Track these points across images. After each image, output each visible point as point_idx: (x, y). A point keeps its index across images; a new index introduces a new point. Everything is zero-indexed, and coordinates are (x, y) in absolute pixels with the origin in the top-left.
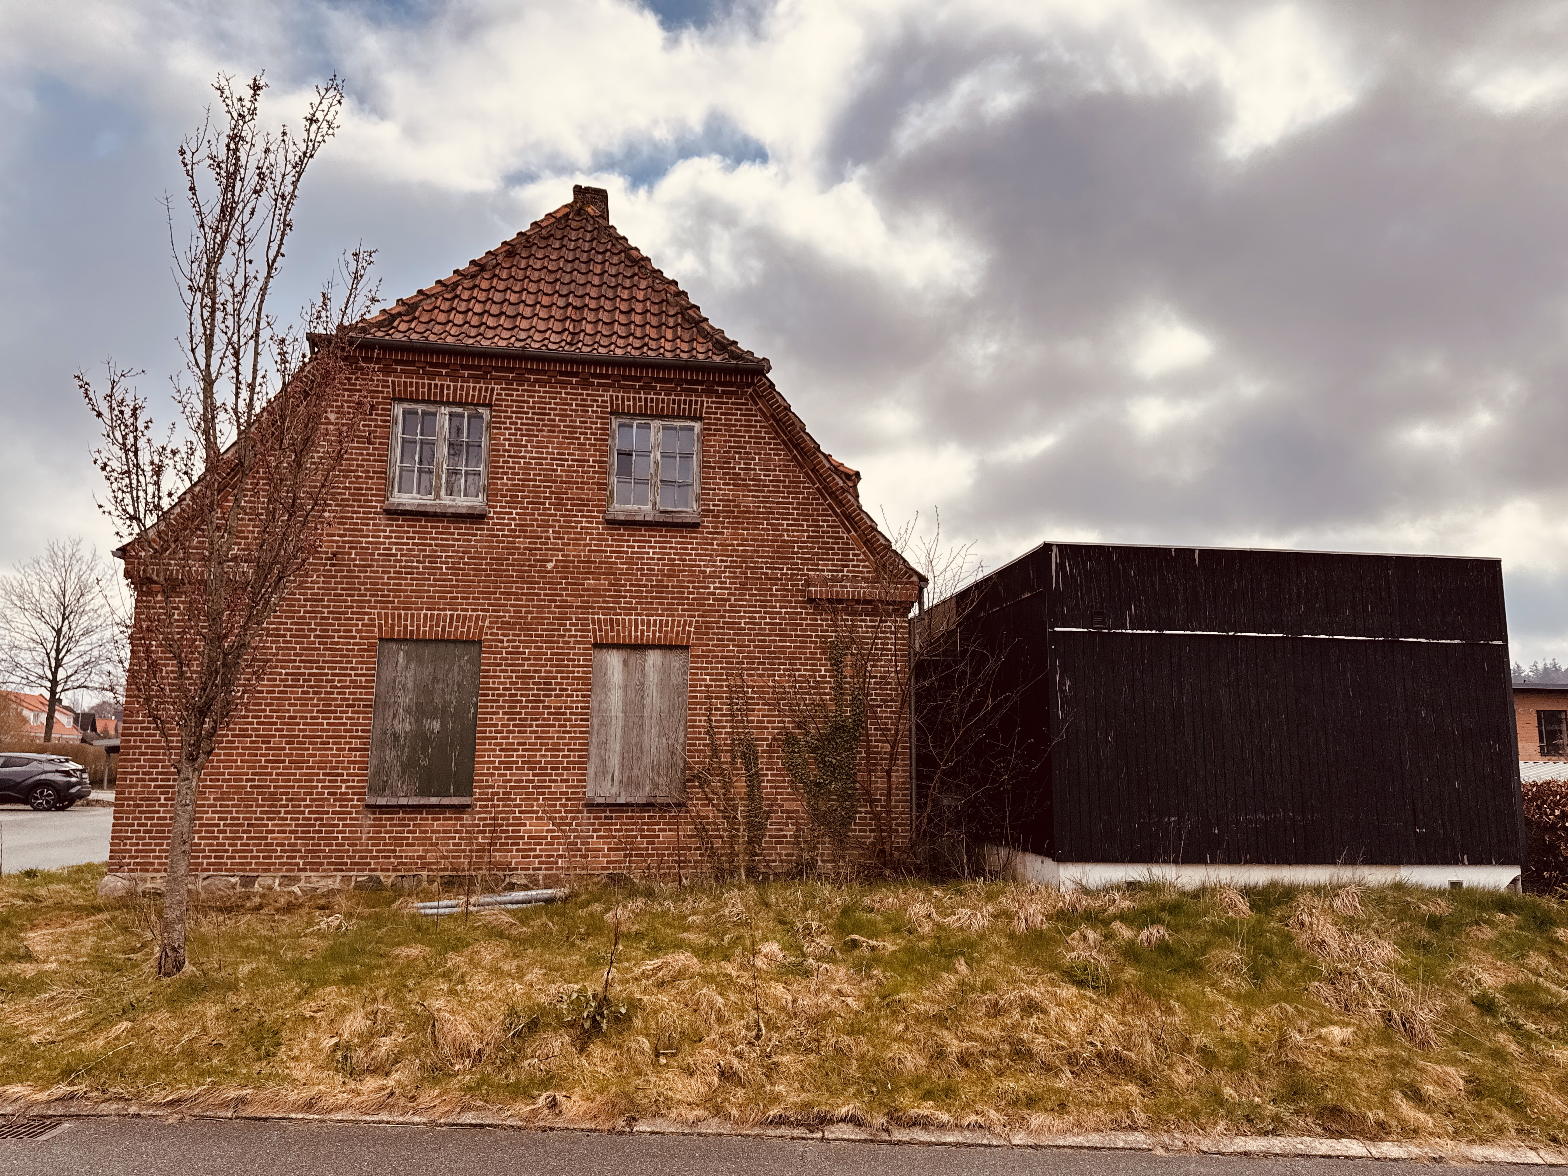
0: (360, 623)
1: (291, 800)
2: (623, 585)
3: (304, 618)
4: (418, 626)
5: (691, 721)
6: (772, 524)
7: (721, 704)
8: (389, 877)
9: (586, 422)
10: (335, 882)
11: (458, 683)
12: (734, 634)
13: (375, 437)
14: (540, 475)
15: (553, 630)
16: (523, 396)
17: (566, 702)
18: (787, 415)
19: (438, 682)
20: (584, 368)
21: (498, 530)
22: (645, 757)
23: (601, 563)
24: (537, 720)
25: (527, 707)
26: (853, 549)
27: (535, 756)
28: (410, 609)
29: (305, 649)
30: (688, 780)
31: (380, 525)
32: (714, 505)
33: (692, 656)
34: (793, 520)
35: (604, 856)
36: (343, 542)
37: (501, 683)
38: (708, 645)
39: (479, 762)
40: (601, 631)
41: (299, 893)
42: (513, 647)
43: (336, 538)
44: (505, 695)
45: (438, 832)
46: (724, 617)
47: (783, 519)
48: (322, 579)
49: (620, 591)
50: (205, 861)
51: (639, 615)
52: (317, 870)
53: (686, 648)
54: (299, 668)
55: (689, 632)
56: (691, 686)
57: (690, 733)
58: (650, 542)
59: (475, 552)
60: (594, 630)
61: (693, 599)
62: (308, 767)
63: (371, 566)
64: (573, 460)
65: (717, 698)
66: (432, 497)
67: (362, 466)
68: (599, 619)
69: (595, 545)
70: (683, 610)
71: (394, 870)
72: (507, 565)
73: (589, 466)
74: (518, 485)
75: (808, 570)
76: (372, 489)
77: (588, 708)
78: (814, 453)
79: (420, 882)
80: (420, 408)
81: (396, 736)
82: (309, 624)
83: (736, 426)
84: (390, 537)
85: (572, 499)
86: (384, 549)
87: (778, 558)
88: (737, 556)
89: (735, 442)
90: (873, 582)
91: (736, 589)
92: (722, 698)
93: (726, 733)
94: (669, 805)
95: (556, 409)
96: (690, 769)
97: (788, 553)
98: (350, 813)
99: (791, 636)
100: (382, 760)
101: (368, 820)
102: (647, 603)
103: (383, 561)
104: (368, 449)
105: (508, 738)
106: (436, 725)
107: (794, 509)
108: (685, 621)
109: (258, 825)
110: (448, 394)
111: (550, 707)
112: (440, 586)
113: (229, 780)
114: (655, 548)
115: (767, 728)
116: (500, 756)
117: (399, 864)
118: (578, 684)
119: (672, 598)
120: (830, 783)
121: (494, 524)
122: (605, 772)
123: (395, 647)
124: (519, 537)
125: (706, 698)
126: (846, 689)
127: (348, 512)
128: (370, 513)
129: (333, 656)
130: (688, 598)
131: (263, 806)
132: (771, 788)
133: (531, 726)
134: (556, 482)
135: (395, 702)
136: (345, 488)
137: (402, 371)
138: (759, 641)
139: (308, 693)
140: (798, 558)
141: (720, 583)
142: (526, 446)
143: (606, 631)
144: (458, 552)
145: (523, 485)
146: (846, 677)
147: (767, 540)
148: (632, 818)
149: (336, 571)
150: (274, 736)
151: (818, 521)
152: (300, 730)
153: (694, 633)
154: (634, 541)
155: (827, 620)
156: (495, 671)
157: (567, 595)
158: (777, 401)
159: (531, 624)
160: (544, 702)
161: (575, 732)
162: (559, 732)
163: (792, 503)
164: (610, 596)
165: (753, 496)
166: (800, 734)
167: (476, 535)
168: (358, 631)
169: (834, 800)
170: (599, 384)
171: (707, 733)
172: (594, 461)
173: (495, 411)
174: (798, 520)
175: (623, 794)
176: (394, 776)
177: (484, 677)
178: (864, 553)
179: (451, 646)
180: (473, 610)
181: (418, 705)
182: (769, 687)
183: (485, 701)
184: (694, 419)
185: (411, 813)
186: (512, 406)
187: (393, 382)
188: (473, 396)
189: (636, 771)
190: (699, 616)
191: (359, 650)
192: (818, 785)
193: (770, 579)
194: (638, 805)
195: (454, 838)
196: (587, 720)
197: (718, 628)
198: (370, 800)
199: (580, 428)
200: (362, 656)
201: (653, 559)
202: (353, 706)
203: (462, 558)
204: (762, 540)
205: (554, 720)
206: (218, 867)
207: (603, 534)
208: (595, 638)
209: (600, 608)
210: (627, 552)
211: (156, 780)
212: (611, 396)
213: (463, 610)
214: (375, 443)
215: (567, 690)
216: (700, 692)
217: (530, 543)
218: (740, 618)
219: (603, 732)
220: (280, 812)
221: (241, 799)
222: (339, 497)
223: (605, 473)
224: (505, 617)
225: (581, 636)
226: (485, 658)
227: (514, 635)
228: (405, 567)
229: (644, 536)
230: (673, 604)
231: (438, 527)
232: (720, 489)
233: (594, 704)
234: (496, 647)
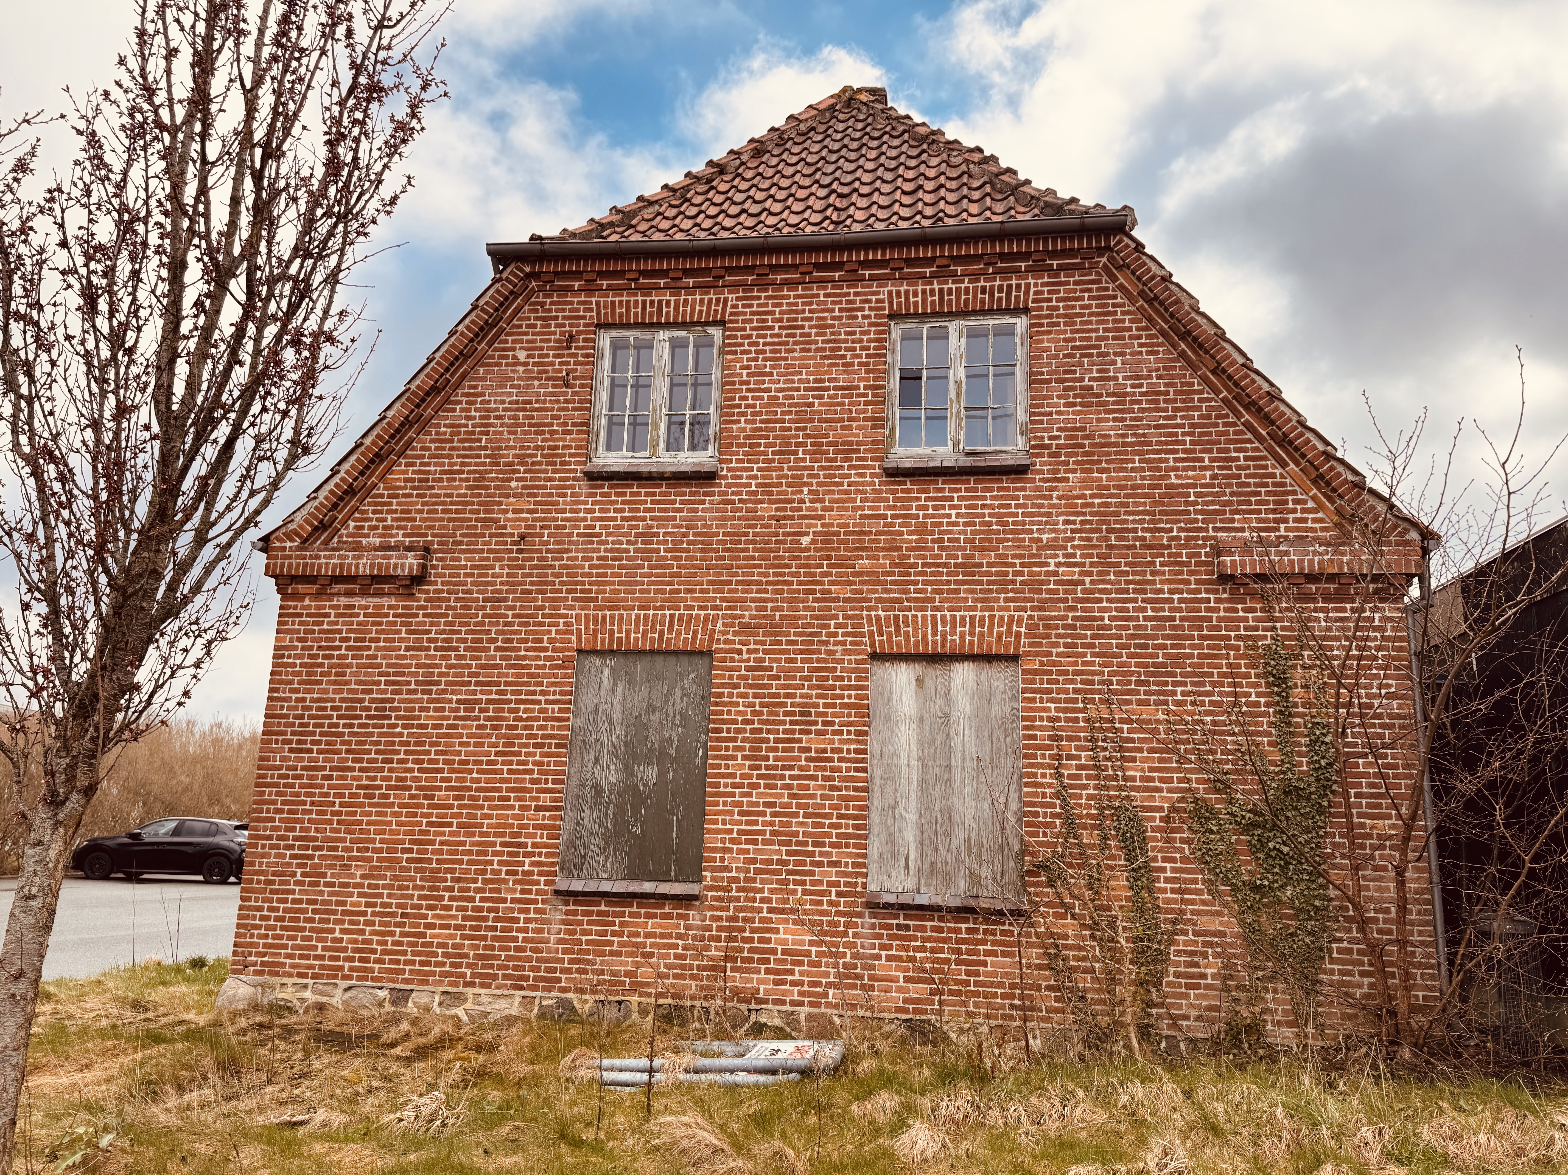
0: (553, 629)
1: (458, 880)
2: (912, 566)
3: (482, 624)
4: (628, 632)
5: (1028, 775)
6: (1148, 461)
7: (1077, 748)
8: (586, 1001)
9: (854, 333)
10: (511, 1006)
11: (681, 713)
12: (1093, 637)
13: (575, 378)
14: (790, 412)
15: (811, 634)
16: (767, 305)
17: (832, 742)
18: (1167, 288)
19: (654, 711)
20: (850, 255)
21: (733, 493)
22: (955, 833)
23: (878, 533)
24: (791, 768)
25: (776, 749)
26: (1294, 493)
27: (790, 824)
28: (618, 608)
29: (482, 667)
30: (1030, 873)
31: (580, 495)
32: (1050, 438)
33: (1025, 672)
34: (1185, 451)
35: (899, 990)
36: (534, 520)
37: (739, 713)
38: (1050, 654)
39: (710, 831)
40: (881, 634)
41: (465, 1018)
42: (756, 660)
43: (525, 515)
44: (744, 731)
45: (653, 935)
46: (1075, 609)
47: (1167, 452)
48: (506, 571)
49: (909, 574)
50: (347, 964)
51: (937, 609)
52: (489, 986)
53: (1014, 658)
54: (474, 692)
55: (1018, 634)
56: (1025, 719)
57: (1029, 794)
58: (952, 499)
59: (704, 526)
60: (871, 634)
61: (1022, 583)
62: (482, 834)
63: (568, 551)
64: (835, 388)
65: (1070, 739)
66: (647, 454)
67: (558, 417)
68: (878, 618)
69: (870, 508)
70: (1007, 600)
71: (593, 992)
72: (747, 542)
73: (859, 395)
74: (760, 429)
75: (1215, 529)
76: (570, 447)
77: (865, 751)
78: (1217, 343)
79: (629, 1012)
80: (632, 335)
81: (597, 789)
82: (488, 632)
83: (1082, 315)
84: (592, 511)
85: (835, 444)
86: (586, 527)
87: (1161, 513)
88: (1092, 514)
89: (1081, 339)
90: (1335, 544)
91: (1092, 564)
92: (1078, 739)
93: (1090, 797)
94: (1000, 912)
95: (811, 319)
96: (1032, 854)
97: (1179, 504)
98: (535, 901)
99: (1192, 637)
100: (578, 825)
101: (558, 913)
102: (949, 591)
103: (584, 543)
104: (566, 393)
105: (750, 795)
106: (651, 774)
107: (1184, 434)
108: (1011, 618)
109: (415, 916)
110: (668, 313)
111: (808, 750)
112: (657, 575)
113: (380, 850)
114: (959, 507)
115: (1159, 790)
116: (739, 823)
117: (599, 982)
118: (849, 715)
119: (989, 583)
120: (1283, 887)
121: (728, 486)
122: (894, 854)
123: (597, 661)
124: (761, 502)
125: (1050, 738)
126: (1298, 725)
127: (540, 479)
128: (568, 479)
129: (517, 675)
130: (1013, 582)
131: (422, 888)
132: (1173, 891)
133: (782, 777)
134: (811, 421)
135: (597, 741)
136: (537, 448)
137: (610, 288)
138: (1137, 646)
139: (484, 727)
140: (1197, 512)
141: (1066, 556)
142: (771, 374)
143: (889, 634)
144: (681, 526)
145: (767, 429)
146: (1295, 705)
147: (1142, 486)
148: (940, 930)
149: (524, 559)
150: (439, 789)
151: (1228, 450)
152: (473, 780)
153: (1027, 635)
154: (928, 499)
155: (1253, 610)
156: (731, 695)
157: (831, 583)
158: (1149, 270)
159: (780, 626)
160: (800, 741)
161: (847, 788)
162: (823, 787)
163: (1182, 426)
164: (893, 583)
165: (1115, 420)
166: (1218, 801)
167: (703, 502)
168: (550, 641)
169: (1288, 917)
170: (873, 278)
171: (1057, 795)
172: (865, 388)
173: (729, 329)
174: (1193, 451)
175: (924, 889)
176: (595, 847)
177: (717, 704)
178: (1314, 498)
179: (672, 660)
180: (700, 608)
181: (628, 744)
182: (1158, 722)
183: (718, 739)
184: (1016, 311)
185: (616, 904)
186: (751, 321)
187: (598, 304)
188: (701, 312)
189: (943, 853)
190: (1033, 608)
191: (552, 667)
192: (1256, 889)
193: (1150, 547)
194: (949, 910)
195: (676, 946)
196: (864, 770)
197: (1065, 627)
198: (562, 884)
199: (846, 341)
200: (555, 676)
201: (956, 524)
202: (542, 745)
203: (685, 535)
204: (1133, 487)
205: (817, 768)
206: (364, 974)
207: (880, 491)
208: (873, 645)
209: (879, 600)
210: (917, 516)
211: (292, 847)
212: (890, 293)
213: (687, 608)
214: (574, 386)
215: (832, 723)
216: (1040, 728)
217: (777, 510)
218: (1102, 610)
219: (889, 790)
220: (442, 898)
221: (395, 878)
222: (530, 460)
223: (883, 402)
224: (743, 616)
225: (851, 643)
226: (717, 676)
227: (756, 643)
228: (611, 550)
229: (942, 490)
230: (990, 591)
231: (654, 494)
232: (1059, 413)
233: (874, 746)
234: (732, 660)
